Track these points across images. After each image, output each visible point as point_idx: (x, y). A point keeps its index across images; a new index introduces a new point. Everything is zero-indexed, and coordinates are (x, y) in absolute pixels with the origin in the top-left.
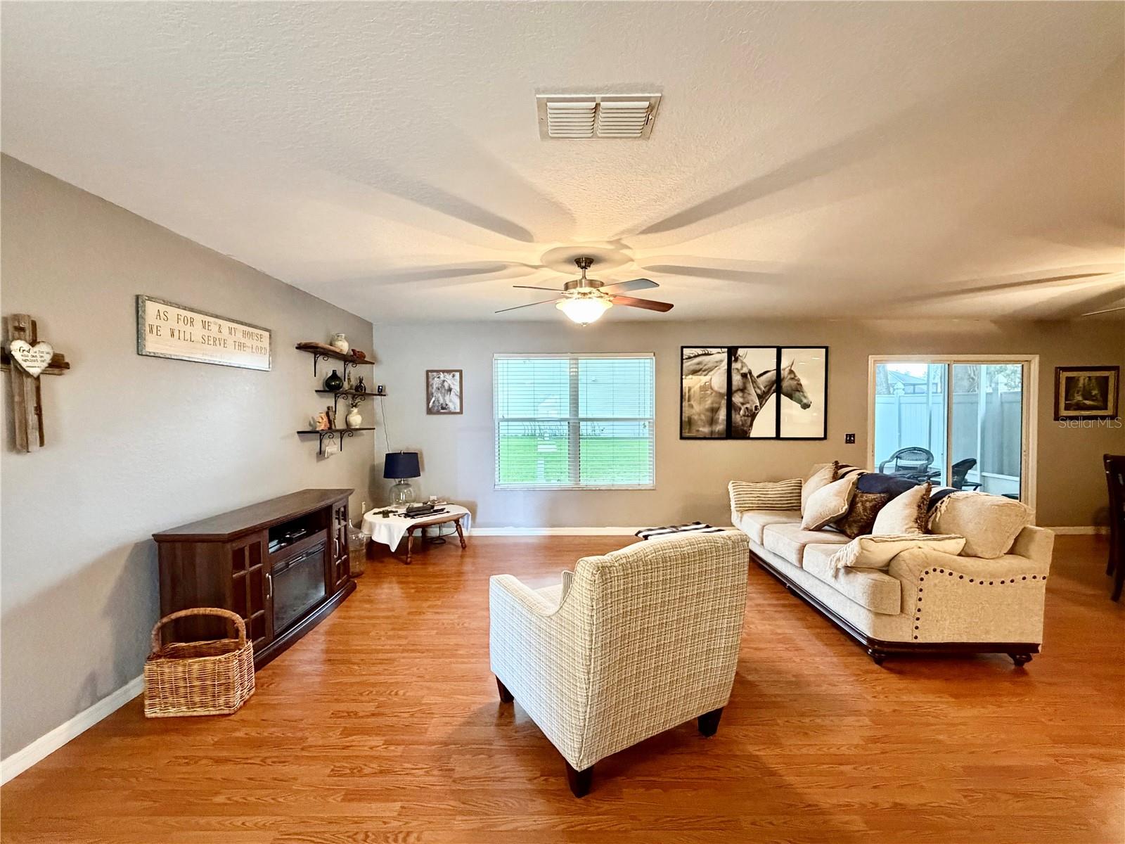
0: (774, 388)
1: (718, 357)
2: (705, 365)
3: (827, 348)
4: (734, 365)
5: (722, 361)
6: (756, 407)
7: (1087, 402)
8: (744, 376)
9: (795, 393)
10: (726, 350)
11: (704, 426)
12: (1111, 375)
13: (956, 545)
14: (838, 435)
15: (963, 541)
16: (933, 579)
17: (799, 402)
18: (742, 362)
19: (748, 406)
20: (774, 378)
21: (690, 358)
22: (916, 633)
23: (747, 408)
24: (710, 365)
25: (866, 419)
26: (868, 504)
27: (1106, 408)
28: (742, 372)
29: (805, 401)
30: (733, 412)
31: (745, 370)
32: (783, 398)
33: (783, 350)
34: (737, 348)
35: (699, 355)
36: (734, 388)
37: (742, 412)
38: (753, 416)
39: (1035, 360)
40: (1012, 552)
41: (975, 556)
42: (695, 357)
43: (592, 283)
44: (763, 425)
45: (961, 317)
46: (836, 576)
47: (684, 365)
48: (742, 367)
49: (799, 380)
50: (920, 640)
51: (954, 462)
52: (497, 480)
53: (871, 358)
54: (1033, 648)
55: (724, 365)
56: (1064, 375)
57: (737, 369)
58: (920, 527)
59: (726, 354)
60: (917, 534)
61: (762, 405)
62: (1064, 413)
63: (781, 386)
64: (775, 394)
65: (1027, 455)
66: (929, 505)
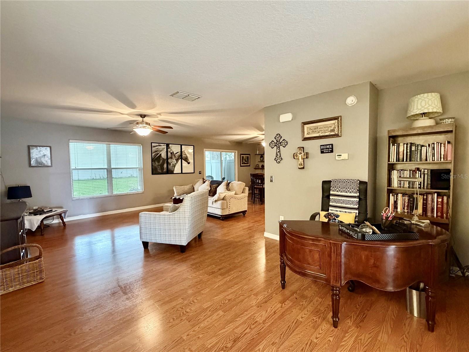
0: (180, 157)
1: (163, 147)
2: (159, 149)
3: (194, 146)
4: (169, 150)
5: (165, 148)
6: (175, 163)
7: (246, 162)
8: (171, 153)
9: (186, 160)
10: (166, 145)
11: (160, 170)
12: (249, 156)
13: (234, 192)
14: (197, 172)
15: (235, 191)
16: (232, 199)
17: (187, 162)
18: (171, 149)
19: (173, 163)
20: (180, 154)
21: (154, 147)
22: (229, 212)
23: (173, 164)
24: (161, 149)
25: (204, 167)
26: (214, 187)
27: (248, 164)
28: (171, 152)
29: (189, 162)
30: (169, 165)
31: (172, 152)
32: (183, 161)
33: (182, 146)
34: (169, 144)
35: (157, 146)
36: (169, 157)
37: (171, 165)
38: (175, 166)
39: (237, 152)
40: (242, 193)
41: (237, 194)
42: (156, 146)
43: (147, 123)
44: (177, 169)
45: (223, 140)
46: (213, 204)
47: (153, 149)
48: (171, 150)
49: (187, 155)
50: (230, 213)
51: (222, 178)
52: (72, 196)
53: (204, 149)
54: (246, 211)
55: (165, 150)
56: (242, 156)
57: (169, 151)
58: (227, 190)
59: (166, 146)
60: (227, 191)
61: (177, 163)
62: (242, 165)
63: (182, 157)
64: (180, 160)
65: (236, 175)
66: (228, 185)
